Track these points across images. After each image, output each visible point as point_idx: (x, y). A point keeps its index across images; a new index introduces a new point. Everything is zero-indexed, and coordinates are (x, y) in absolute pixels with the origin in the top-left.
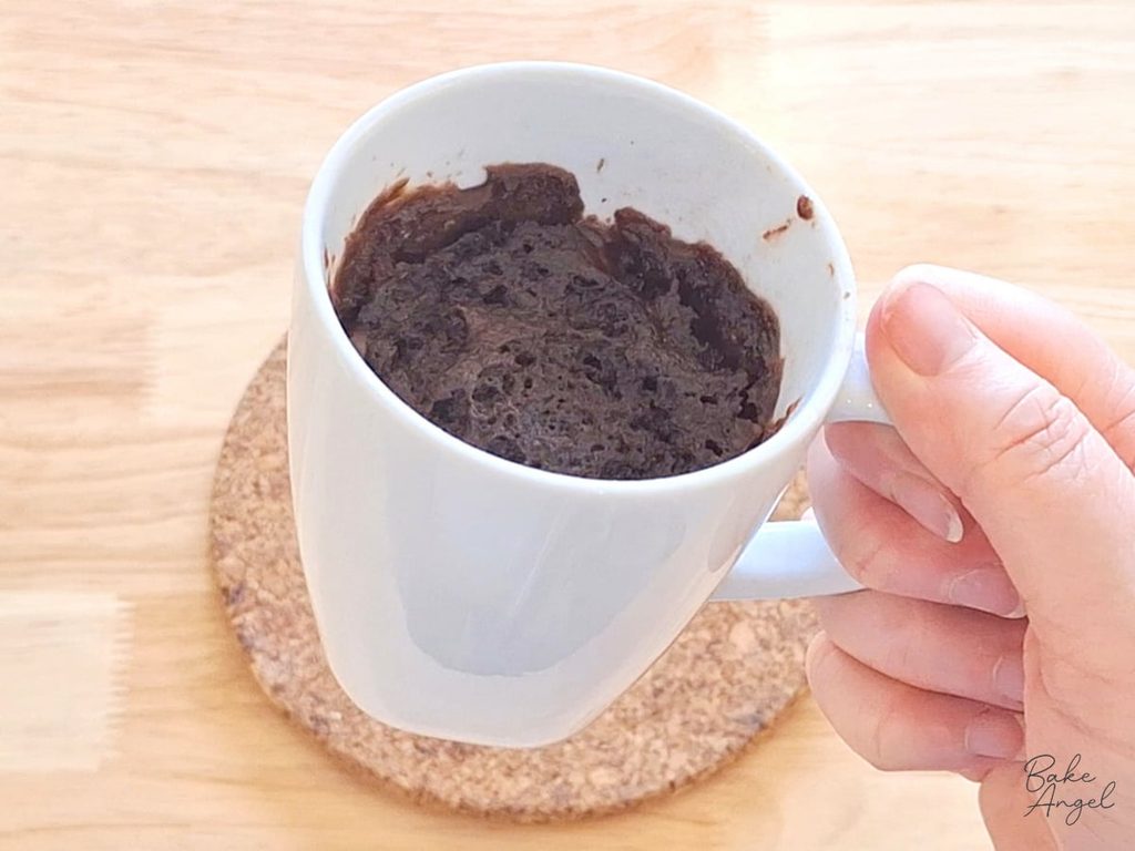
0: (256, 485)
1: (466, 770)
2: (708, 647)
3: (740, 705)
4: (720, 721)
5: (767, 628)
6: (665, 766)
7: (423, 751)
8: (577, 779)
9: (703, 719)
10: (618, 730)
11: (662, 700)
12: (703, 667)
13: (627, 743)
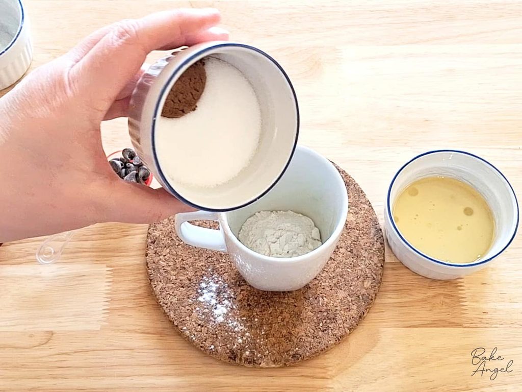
0: (199, 325)
1: (339, 322)
2: (347, 229)
3: (370, 233)
4: (372, 240)
5: (352, 209)
6: (375, 264)
7: (325, 330)
8: (364, 291)
9: (368, 244)
10: (356, 270)
11: (355, 252)
12: (352, 234)
13: (361, 270)
